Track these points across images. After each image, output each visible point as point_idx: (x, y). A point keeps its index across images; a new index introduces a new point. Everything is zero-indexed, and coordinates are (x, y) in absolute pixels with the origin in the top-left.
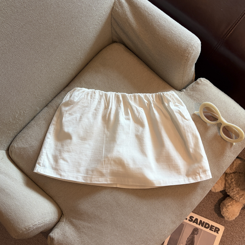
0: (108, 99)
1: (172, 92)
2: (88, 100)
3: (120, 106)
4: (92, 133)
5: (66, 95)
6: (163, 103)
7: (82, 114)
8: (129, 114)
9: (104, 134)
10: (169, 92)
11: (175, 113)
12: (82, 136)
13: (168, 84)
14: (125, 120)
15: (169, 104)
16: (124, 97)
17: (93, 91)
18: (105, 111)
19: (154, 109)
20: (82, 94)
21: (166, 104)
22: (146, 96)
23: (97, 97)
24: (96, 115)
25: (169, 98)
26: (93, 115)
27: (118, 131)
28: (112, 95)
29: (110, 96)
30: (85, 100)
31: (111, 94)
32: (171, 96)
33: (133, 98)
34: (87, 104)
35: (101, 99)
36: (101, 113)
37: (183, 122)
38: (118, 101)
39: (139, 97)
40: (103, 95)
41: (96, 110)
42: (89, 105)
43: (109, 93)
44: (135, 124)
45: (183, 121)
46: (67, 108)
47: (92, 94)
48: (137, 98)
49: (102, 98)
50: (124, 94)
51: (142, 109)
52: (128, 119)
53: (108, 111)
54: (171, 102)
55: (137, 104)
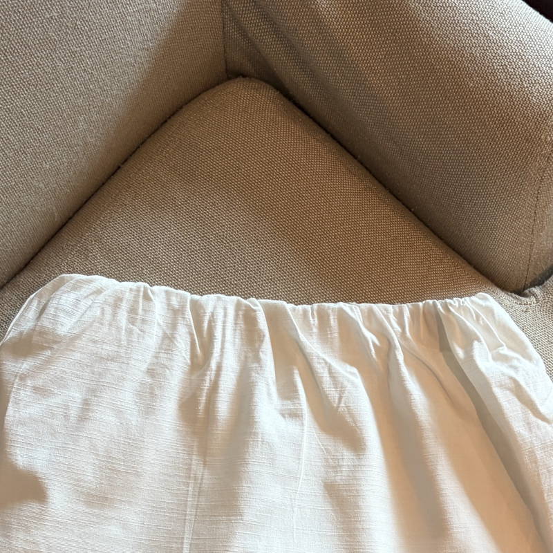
0: (206, 325)
1: (485, 299)
2: (118, 328)
3: (257, 359)
4: (137, 475)
5: (21, 305)
6: (445, 347)
7: (93, 392)
8: (296, 391)
9: (189, 477)
10: (473, 298)
11: (497, 391)
12: (93, 486)
13: (470, 262)
14: (280, 417)
15: (472, 350)
16: (275, 318)
17: (138, 291)
18: (194, 377)
19: (404, 370)
20: (90, 303)
21: (460, 353)
22: (370, 315)
23: (157, 317)
24: (153, 395)
25: (471, 325)
26: (140, 395)
27: (250, 468)
28: (225, 309)
29: (213, 315)
30: (105, 329)
31: (221, 304)
32: (478, 316)
33: (314, 321)
34: (116, 349)
35: (174, 326)
36: (177, 389)
37: (530, 431)
38: (251, 335)
39: (343, 318)
40: (183, 307)
41: (151, 372)
42: (123, 350)
43: (210, 301)
44: (324, 437)
45: (528, 424)
46: (25, 365)
47: (136, 302)
48: (333, 322)
49: (180, 321)
50: (276, 306)
51: (355, 370)
52: (295, 415)
53: (207, 378)
54: (479, 340)
55: (332, 348)
